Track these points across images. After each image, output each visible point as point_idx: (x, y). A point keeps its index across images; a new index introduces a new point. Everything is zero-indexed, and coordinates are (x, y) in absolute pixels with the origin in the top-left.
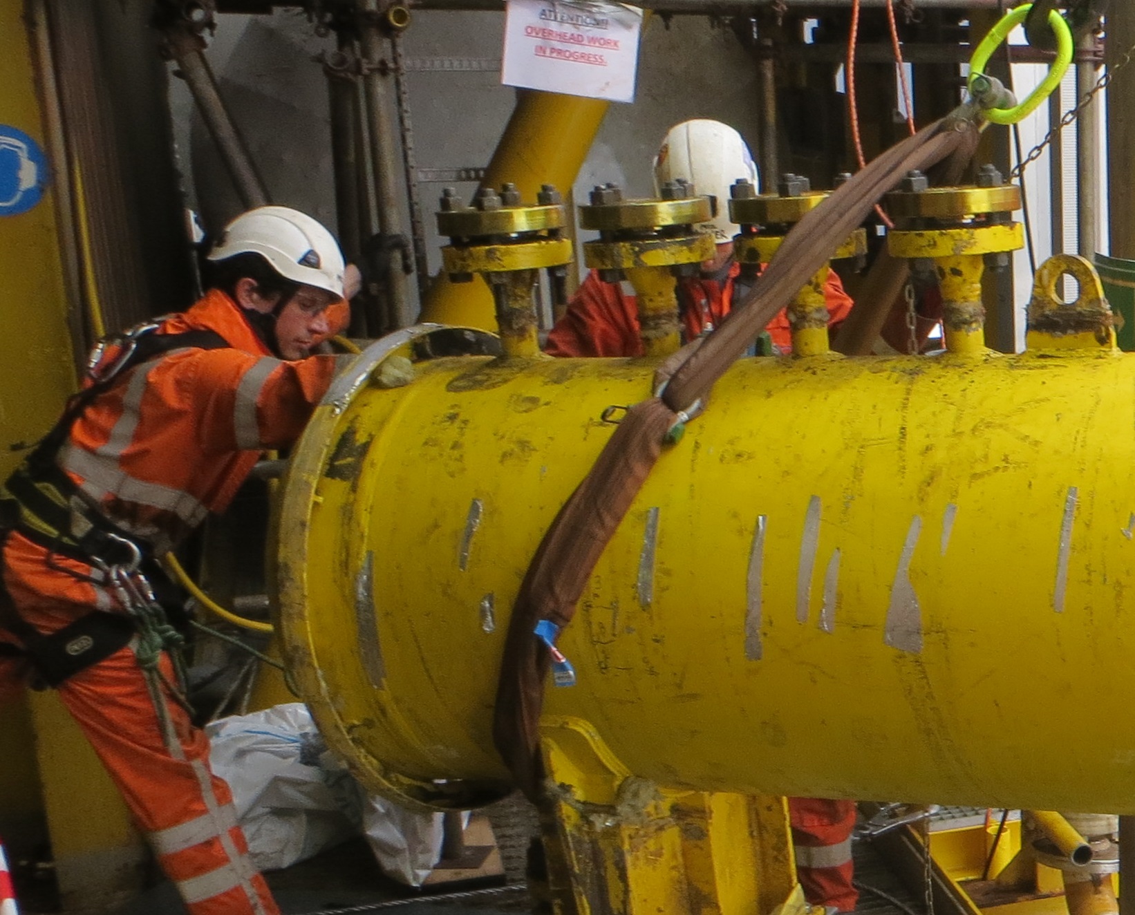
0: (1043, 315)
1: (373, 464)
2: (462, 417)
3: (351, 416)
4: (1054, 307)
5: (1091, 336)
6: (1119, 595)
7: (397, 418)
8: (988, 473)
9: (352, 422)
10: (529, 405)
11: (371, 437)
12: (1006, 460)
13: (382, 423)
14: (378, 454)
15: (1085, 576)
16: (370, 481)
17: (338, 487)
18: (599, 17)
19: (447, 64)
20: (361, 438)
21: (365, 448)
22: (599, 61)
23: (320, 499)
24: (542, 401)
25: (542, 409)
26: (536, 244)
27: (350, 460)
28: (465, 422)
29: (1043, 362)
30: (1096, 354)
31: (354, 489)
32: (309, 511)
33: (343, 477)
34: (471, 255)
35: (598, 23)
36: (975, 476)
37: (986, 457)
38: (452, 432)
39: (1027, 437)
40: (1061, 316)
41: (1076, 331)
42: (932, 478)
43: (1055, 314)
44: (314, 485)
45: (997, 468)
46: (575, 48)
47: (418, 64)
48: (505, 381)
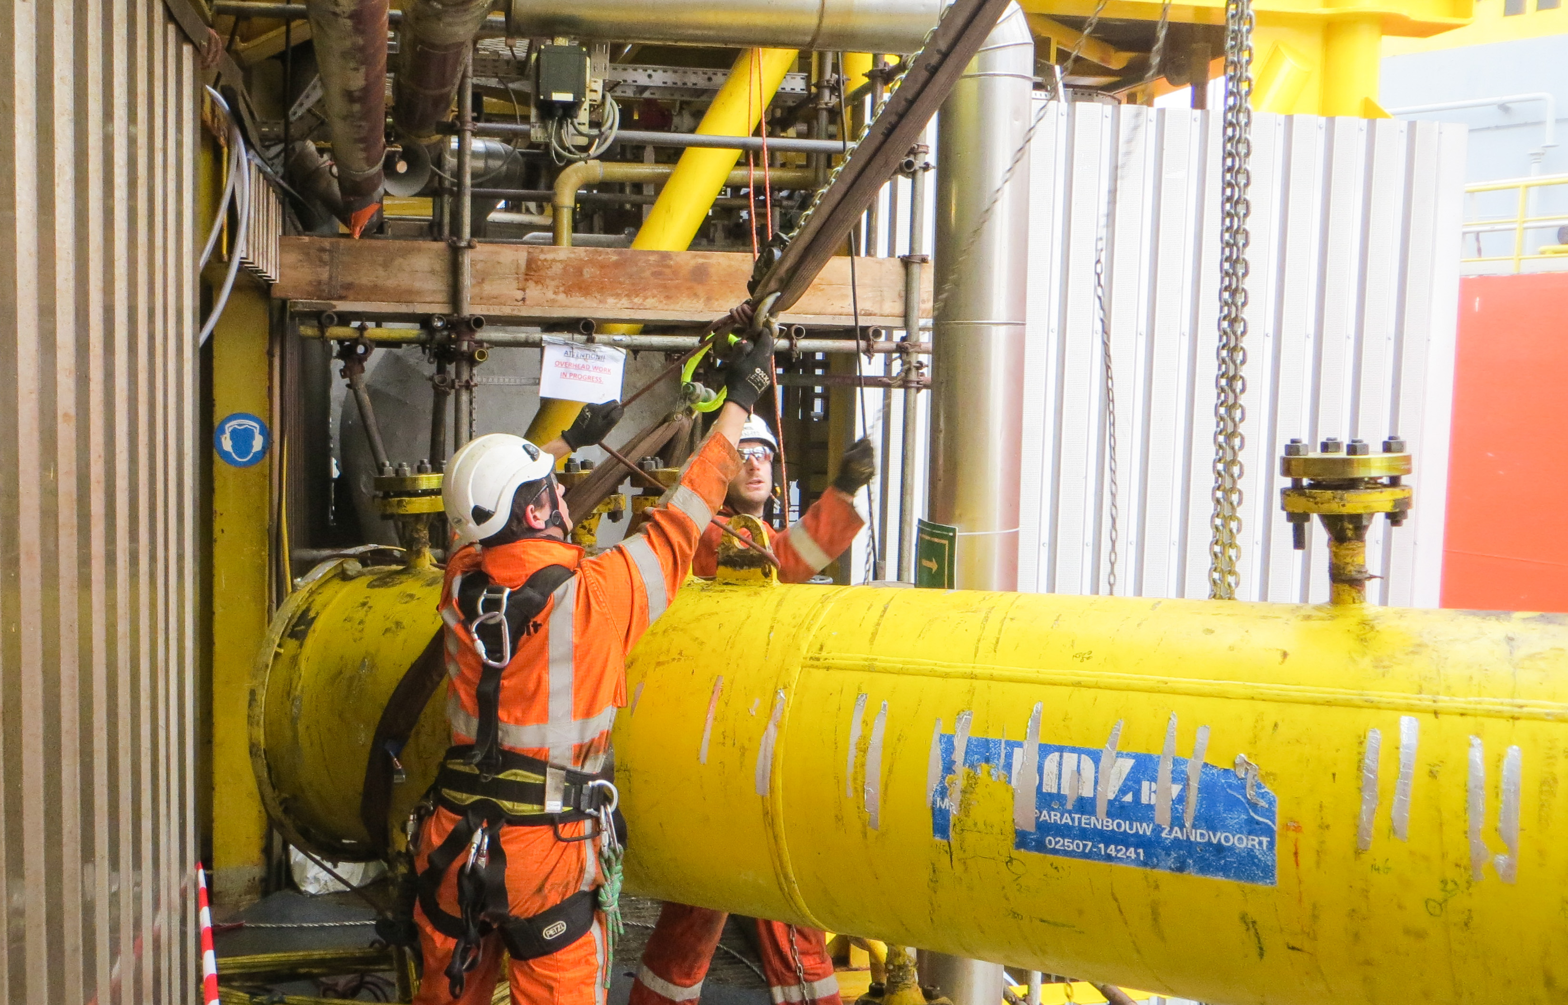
0: (728, 556)
1: (314, 631)
2: (369, 605)
3: (310, 600)
4: (735, 550)
5: (759, 571)
6: (743, 754)
7: (335, 602)
8: (668, 662)
9: (310, 604)
10: (408, 599)
11: (317, 614)
12: (680, 654)
13: (325, 606)
14: (318, 625)
15: (722, 740)
16: (310, 641)
17: (292, 644)
18: (600, 354)
19: (501, 380)
20: (312, 614)
21: (314, 619)
22: (599, 381)
23: (282, 651)
24: (417, 597)
25: (414, 602)
26: (428, 498)
27: (303, 627)
28: (370, 607)
29: (725, 587)
30: (761, 583)
31: (301, 646)
32: (272, 658)
33: (297, 638)
34: (389, 502)
35: (599, 358)
36: (659, 664)
37: (668, 651)
38: (361, 614)
39: (697, 638)
40: (740, 557)
41: (750, 568)
42: (632, 663)
43: (735, 556)
44: (277, 642)
45: (674, 659)
46: (584, 373)
47: (484, 380)
48: (401, 583)
